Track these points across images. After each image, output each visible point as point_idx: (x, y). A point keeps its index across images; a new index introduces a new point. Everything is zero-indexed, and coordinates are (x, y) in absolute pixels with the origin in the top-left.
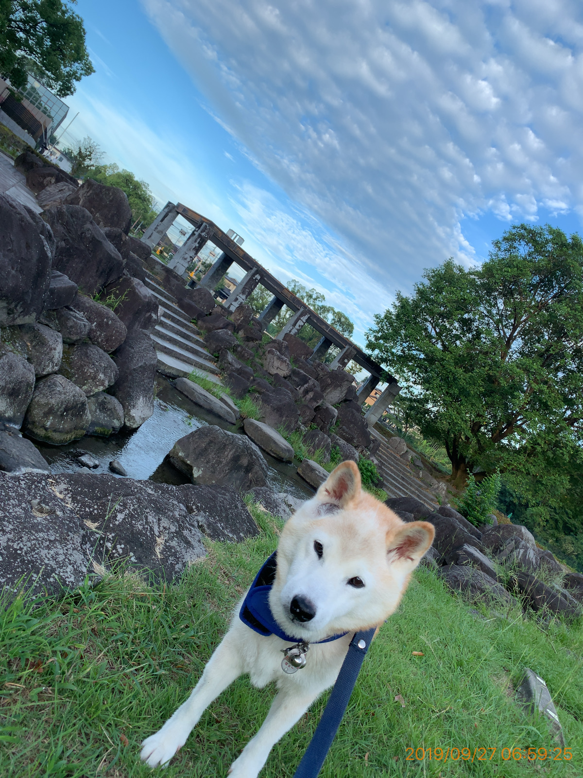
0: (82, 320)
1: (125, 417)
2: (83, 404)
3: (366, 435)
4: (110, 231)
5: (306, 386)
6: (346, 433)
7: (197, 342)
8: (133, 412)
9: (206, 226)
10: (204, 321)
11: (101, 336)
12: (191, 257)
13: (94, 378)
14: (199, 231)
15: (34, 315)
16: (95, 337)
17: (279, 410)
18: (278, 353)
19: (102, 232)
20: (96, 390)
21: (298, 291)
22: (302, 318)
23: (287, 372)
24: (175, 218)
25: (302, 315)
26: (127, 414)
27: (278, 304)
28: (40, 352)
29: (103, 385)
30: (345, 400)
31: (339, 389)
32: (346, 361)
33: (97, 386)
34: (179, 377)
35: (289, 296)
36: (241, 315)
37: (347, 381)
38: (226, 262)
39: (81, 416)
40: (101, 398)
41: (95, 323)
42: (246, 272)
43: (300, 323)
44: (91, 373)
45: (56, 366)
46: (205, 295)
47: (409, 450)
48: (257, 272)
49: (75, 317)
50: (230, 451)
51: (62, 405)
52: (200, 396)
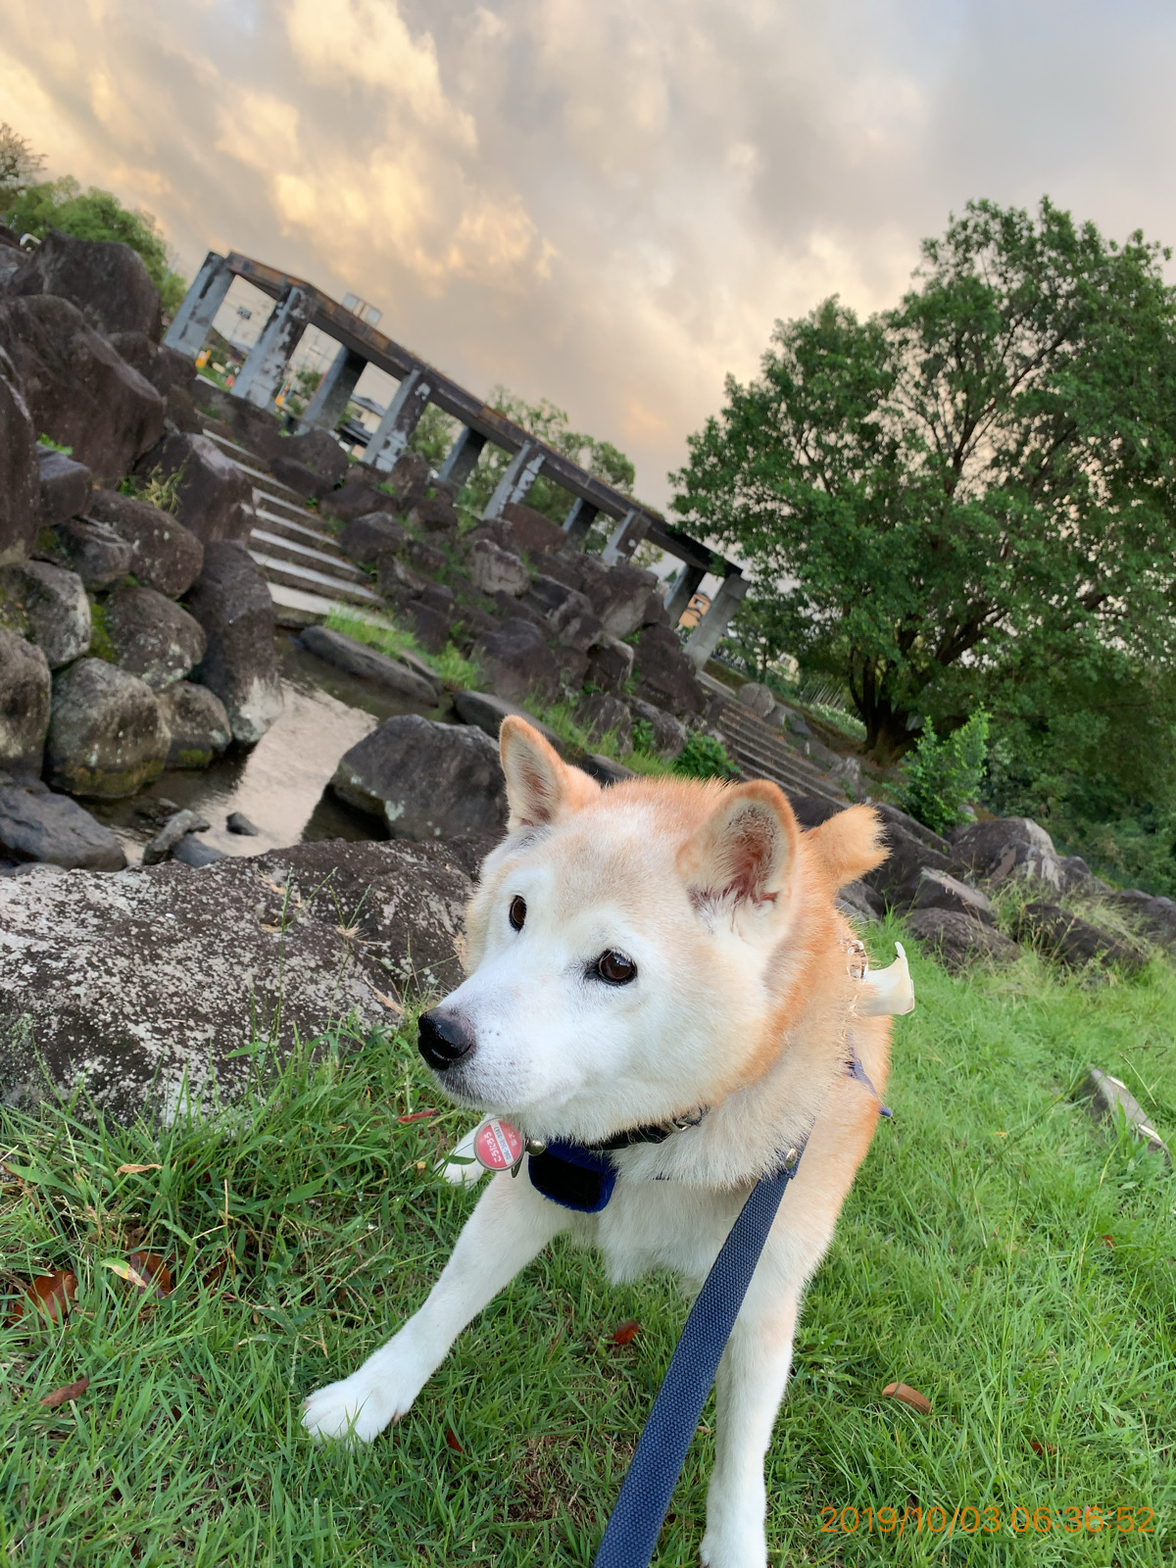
0: (114, 541)
1: (231, 723)
2: (152, 710)
3: (694, 688)
4: (122, 340)
5: (563, 607)
6: (656, 690)
7: (327, 548)
8: (247, 712)
9: (299, 295)
10: (333, 501)
11: (155, 566)
12: (278, 367)
13: (163, 655)
14: (287, 307)
15: (21, 544)
16: (142, 570)
17: (519, 665)
18: (497, 548)
19: (108, 345)
20: (171, 679)
21: (510, 407)
22: (529, 466)
23: (521, 584)
24: (228, 285)
25: (529, 458)
26: (234, 716)
27: (475, 440)
28: (47, 619)
29: (181, 666)
30: (646, 626)
31: (630, 603)
32: (632, 543)
33: (170, 670)
34: (308, 625)
35: (496, 421)
36: (408, 478)
37: (645, 585)
38: (352, 365)
39: (152, 733)
40: (179, 691)
41: (137, 543)
42: (396, 383)
43: (527, 476)
44: (153, 645)
45: (84, 641)
46: (324, 445)
47: (780, 705)
48: (420, 380)
49: (99, 536)
50: (452, 760)
51: (112, 718)
52: (360, 660)
